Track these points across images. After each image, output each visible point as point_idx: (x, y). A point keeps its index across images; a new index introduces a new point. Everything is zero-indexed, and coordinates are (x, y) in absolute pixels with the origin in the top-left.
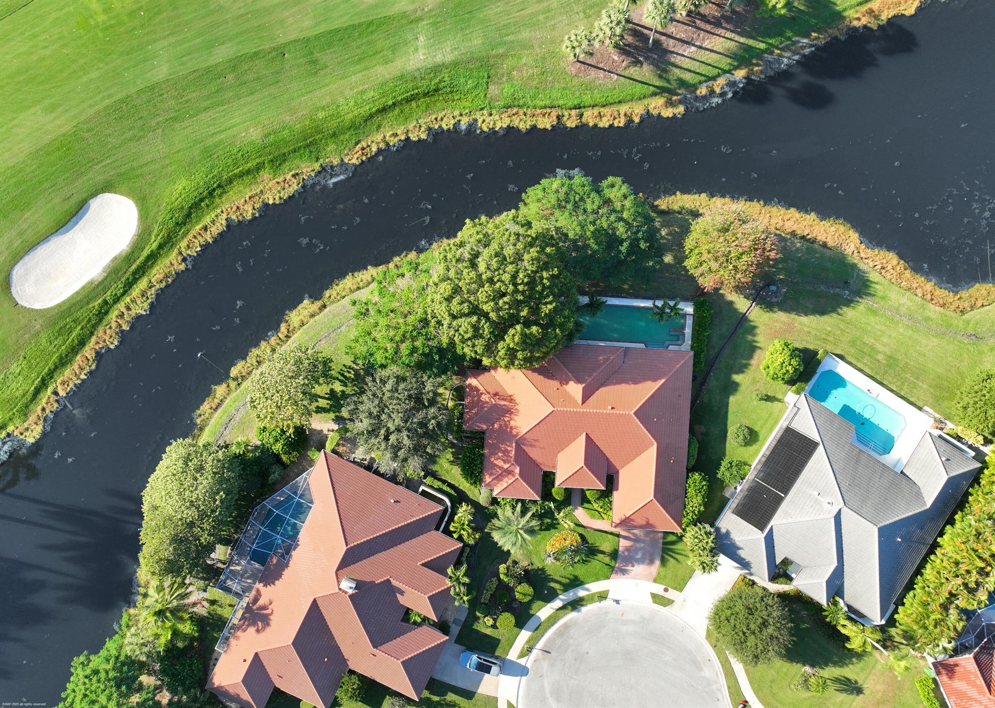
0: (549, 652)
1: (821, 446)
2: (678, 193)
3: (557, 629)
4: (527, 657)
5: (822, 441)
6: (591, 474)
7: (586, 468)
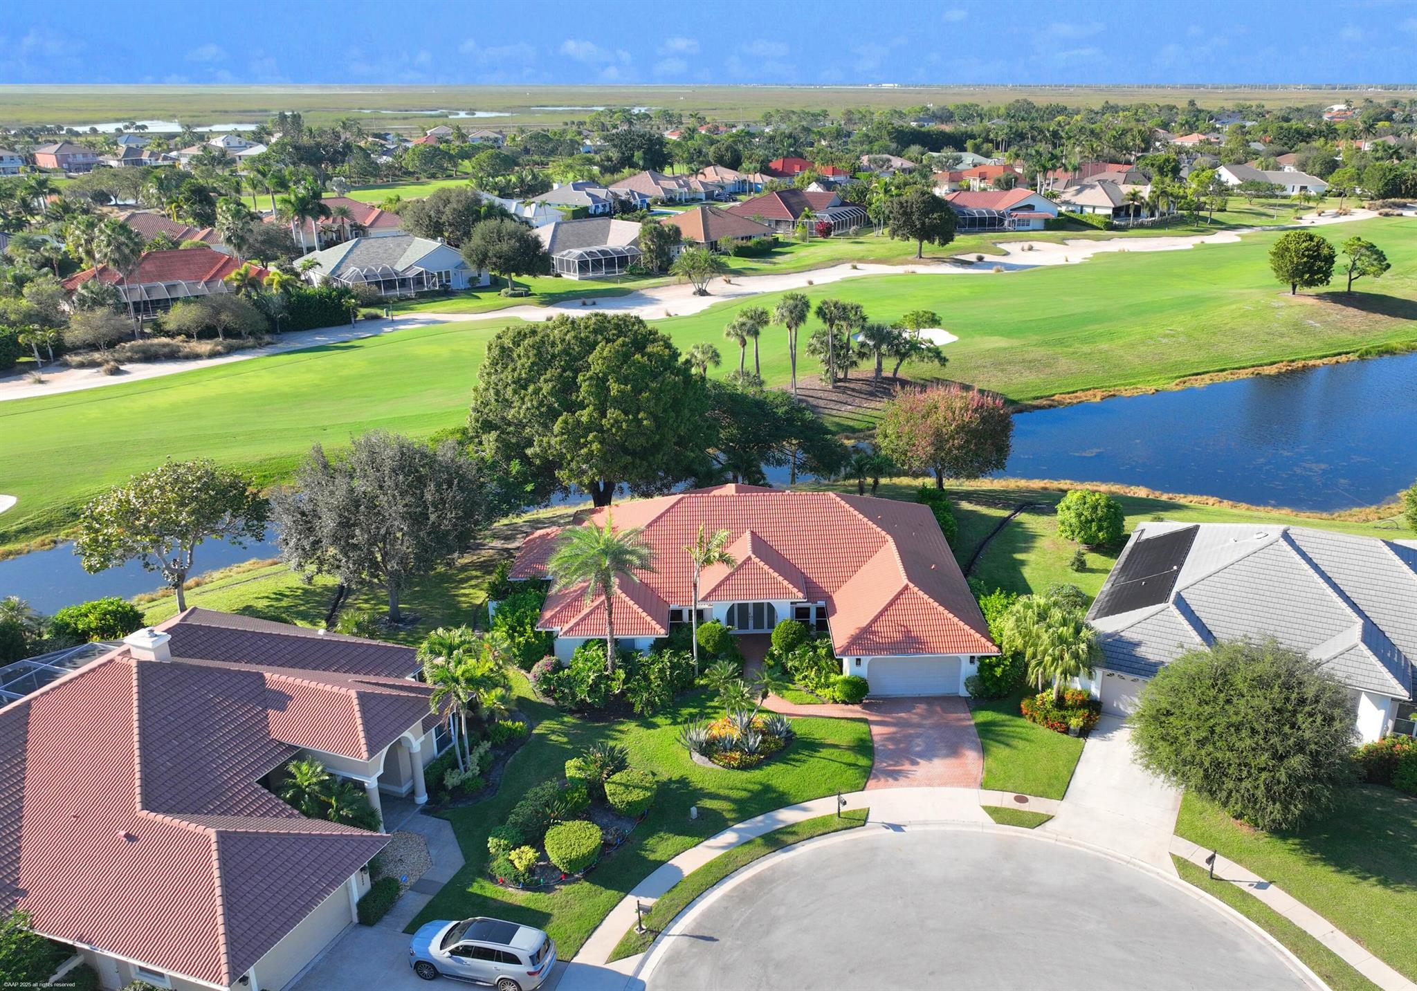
0: (711, 939)
3: (735, 889)
4: (640, 956)
6: (771, 571)
7: (757, 560)
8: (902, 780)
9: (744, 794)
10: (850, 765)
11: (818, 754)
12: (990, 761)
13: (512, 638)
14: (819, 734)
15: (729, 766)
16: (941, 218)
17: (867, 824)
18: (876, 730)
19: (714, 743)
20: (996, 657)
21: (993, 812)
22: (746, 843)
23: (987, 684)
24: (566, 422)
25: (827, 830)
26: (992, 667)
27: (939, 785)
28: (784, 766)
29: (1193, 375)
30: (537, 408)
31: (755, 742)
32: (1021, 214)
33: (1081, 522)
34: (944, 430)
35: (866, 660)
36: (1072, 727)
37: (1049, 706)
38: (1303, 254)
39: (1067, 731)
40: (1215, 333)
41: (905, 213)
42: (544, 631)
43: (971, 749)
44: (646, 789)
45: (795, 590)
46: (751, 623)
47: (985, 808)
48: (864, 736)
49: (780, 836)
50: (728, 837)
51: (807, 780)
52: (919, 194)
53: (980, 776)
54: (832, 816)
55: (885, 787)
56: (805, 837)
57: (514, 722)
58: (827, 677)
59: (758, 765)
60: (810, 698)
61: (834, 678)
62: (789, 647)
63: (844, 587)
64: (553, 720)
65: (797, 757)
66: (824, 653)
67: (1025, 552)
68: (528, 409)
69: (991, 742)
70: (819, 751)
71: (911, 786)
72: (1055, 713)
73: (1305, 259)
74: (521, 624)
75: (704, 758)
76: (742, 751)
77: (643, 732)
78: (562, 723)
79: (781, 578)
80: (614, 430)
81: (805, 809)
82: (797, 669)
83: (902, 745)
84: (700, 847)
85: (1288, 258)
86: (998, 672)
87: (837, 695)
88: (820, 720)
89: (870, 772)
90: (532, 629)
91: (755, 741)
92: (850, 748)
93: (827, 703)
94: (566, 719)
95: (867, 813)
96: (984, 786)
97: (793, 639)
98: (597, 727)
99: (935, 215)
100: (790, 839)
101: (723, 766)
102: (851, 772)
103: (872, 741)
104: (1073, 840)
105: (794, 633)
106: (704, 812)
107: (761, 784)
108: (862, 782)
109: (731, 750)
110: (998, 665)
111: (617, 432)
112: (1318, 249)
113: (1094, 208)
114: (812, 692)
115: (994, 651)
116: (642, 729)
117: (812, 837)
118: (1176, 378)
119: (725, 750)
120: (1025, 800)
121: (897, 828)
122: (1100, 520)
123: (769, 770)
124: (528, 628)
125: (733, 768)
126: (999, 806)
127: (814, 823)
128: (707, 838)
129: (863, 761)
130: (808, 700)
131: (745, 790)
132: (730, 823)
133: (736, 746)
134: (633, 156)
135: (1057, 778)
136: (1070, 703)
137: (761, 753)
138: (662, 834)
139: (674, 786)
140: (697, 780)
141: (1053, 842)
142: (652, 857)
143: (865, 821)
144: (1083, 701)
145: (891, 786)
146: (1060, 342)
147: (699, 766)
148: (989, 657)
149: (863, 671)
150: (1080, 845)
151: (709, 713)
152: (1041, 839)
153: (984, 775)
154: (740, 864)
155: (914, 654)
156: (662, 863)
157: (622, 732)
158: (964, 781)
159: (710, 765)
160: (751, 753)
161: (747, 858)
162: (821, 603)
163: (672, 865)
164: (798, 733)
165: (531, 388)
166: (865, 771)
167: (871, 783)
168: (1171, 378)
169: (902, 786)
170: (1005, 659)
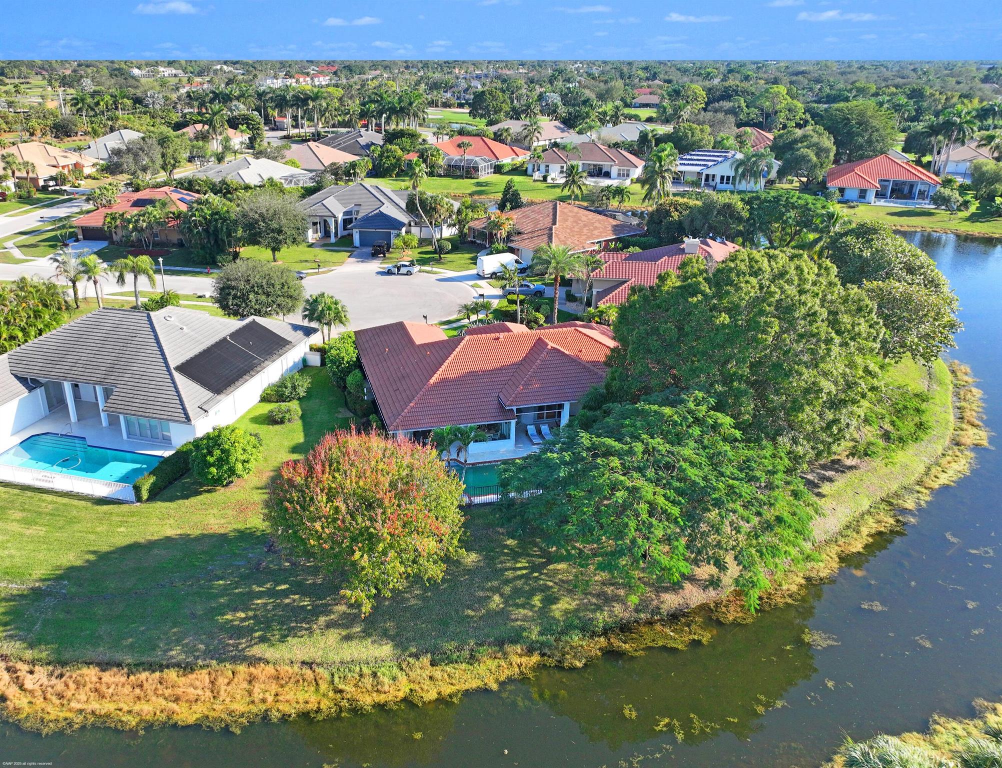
1: (172, 365)
2: (494, 687)
5: (171, 374)
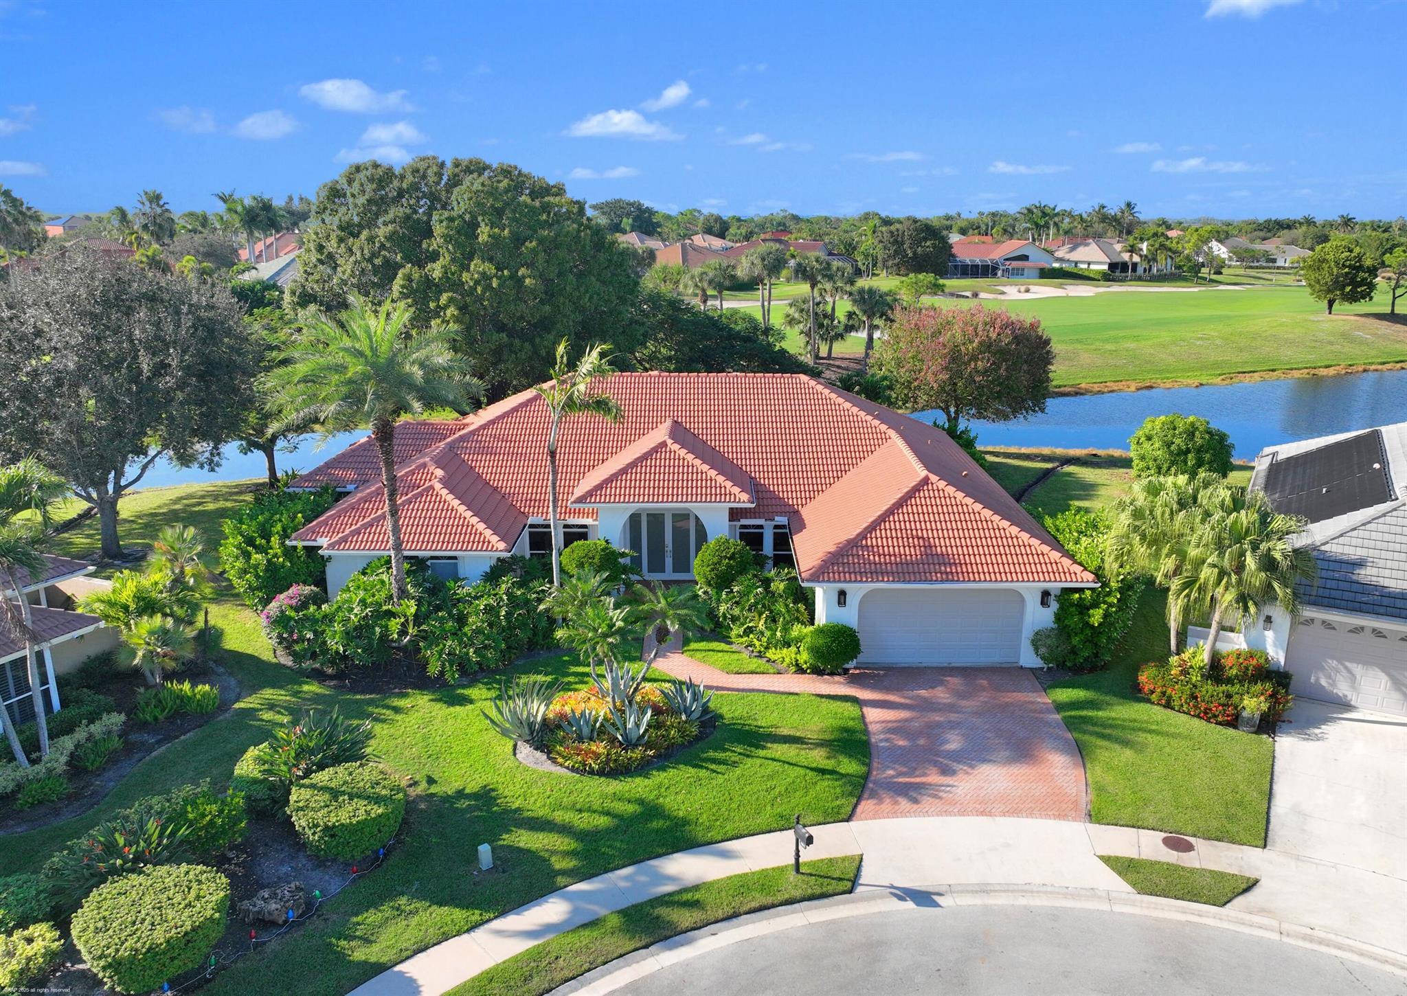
6: (698, 462)
7: (676, 447)
8: (927, 801)
9: (603, 821)
10: (822, 771)
11: (762, 753)
12: (1097, 771)
13: (247, 556)
14: (765, 720)
15: (583, 770)
16: (934, 246)
17: (859, 889)
18: (873, 714)
19: (559, 727)
20: (1093, 590)
21: (1124, 867)
22: (585, 926)
23: (1075, 640)
24: (409, 278)
25: (770, 900)
26: (1084, 609)
27: (1004, 814)
28: (692, 771)
29: (1239, 373)
30: (370, 260)
31: (638, 726)
32: (1015, 264)
33: (1171, 453)
34: (963, 348)
35: (857, 591)
36: (1245, 714)
37: (1195, 678)
38: (1343, 265)
39: (1234, 722)
40: (1255, 339)
41: (896, 242)
42: (300, 544)
43: (1057, 749)
44: (378, 800)
45: (736, 490)
46: (669, 561)
47: (1107, 860)
48: (851, 723)
49: (663, 911)
50: (551, 910)
51: (737, 799)
52: (911, 222)
53: (1083, 799)
54: (782, 870)
55: (895, 814)
56: (720, 914)
57: (194, 685)
58: (786, 630)
59: (642, 768)
60: (755, 663)
61: (797, 630)
62: (723, 581)
63: (820, 498)
64: (281, 687)
65: (721, 755)
66: (782, 586)
67: (1086, 499)
68: (355, 262)
69: (1093, 739)
70: (764, 748)
71: (947, 813)
72: (1209, 688)
73: (1347, 270)
74: (267, 536)
75: (538, 754)
76: (613, 740)
77: (441, 710)
78: (296, 694)
79: (713, 473)
80: (479, 290)
81: (726, 855)
82: (734, 619)
83: (922, 742)
84: (479, 934)
85: (1326, 269)
86: (1096, 617)
87: (804, 657)
88: (770, 697)
89: (864, 787)
90: (283, 544)
91: (638, 723)
92: (822, 744)
93: (786, 672)
94: (306, 688)
95: (858, 863)
96: (1094, 816)
97: (729, 566)
98: (357, 701)
99: (928, 243)
100: (684, 918)
101: (573, 769)
102: (825, 784)
103: (866, 731)
104: (1319, 933)
105: (732, 557)
106: (510, 859)
107: (641, 802)
108: (846, 804)
109: (591, 739)
110: (1095, 605)
111: (484, 292)
112: (1360, 260)
113: (1089, 264)
114: (760, 655)
115: (1086, 579)
116: (439, 705)
117: (735, 915)
118: (1220, 375)
119: (580, 739)
120: (1189, 847)
121: (923, 898)
122: (1199, 451)
123: (660, 777)
124: (275, 540)
125: (592, 772)
126: (1135, 856)
127: (742, 884)
128: (502, 914)
129: (849, 766)
130: (752, 667)
131: (607, 813)
132: (560, 880)
133: (600, 731)
134: (621, 221)
135: (1240, 804)
136: (1234, 671)
137: (649, 746)
138: (403, 901)
139: (463, 804)
140: (512, 795)
141: (1275, 936)
142: (360, 954)
143: (854, 882)
144: (1259, 668)
145: (904, 814)
146: (1079, 341)
147: (526, 769)
148: (1081, 590)
149: (849, 616)
150: (1339, 947)
151: (569, 683)
152: (1247, 930)
153: (1092, 796)
154: (559, 976)
155: (942, 581)
156: (379, 968)
157: (397, 710)
158: (1055, 807)
159: (548, 767)
160: (629, 744)
161: (582, 960)
162: (781, 520)
163: (401, 973)
164: (728, 715)
165: (365, 234)
166: (855, 786)
167: (866, 806)
168: (1214, 375)
169: (927, 814)
170: (1109, 594)
